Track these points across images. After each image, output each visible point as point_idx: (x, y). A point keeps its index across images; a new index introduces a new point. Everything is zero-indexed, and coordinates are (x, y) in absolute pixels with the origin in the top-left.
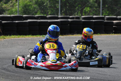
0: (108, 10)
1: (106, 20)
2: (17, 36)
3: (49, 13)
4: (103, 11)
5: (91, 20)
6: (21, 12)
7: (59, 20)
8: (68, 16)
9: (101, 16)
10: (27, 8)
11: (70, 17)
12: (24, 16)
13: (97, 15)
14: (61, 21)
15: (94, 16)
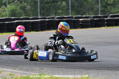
0: (75, 11)
1: (75, 19)
2: (7, 33)
3: (31, 15)
4: (72, 12)
5: (63, 19)
6: (10, 15)
7: (39, 20)
8: (45, 17)
9: (70, 16)
10: (14, 12)
11: (47, 17)
12: (12, 18)
13: (67, 15)
14: (41, 21)
15: (65, 16)
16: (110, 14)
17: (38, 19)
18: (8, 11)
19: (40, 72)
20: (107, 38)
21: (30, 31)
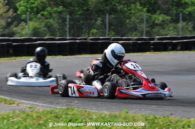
16: (158, 35)
17: (66, 40)
18: (29, 30)
19: (68, 105)
20: (153, 65)
21: (56, 55)
